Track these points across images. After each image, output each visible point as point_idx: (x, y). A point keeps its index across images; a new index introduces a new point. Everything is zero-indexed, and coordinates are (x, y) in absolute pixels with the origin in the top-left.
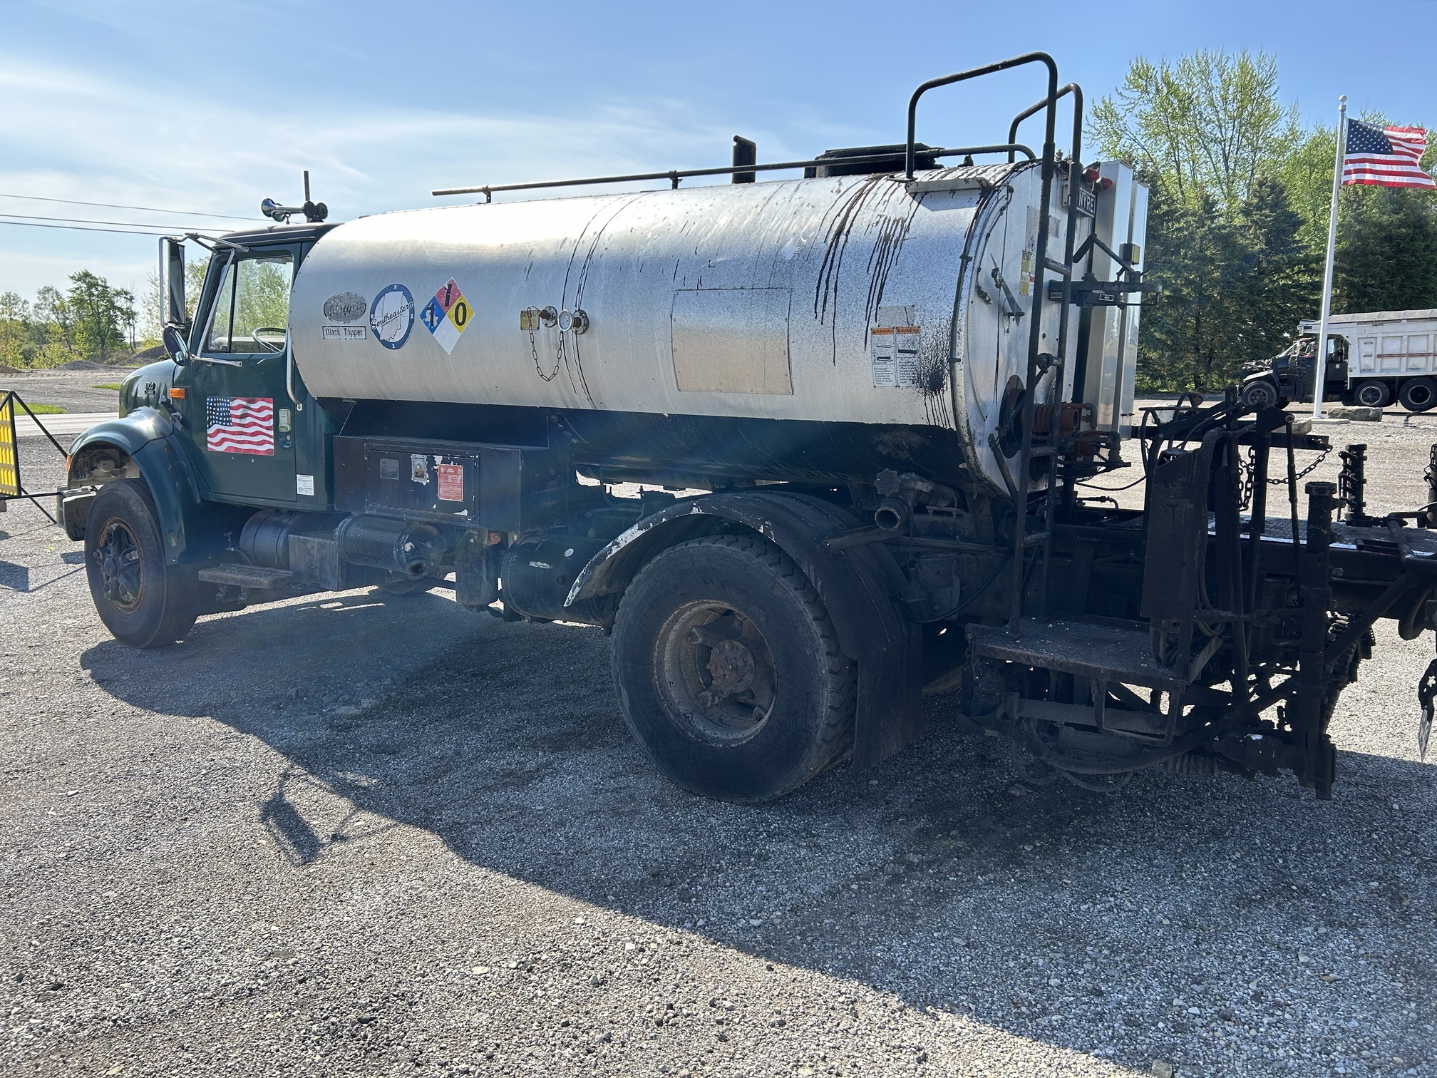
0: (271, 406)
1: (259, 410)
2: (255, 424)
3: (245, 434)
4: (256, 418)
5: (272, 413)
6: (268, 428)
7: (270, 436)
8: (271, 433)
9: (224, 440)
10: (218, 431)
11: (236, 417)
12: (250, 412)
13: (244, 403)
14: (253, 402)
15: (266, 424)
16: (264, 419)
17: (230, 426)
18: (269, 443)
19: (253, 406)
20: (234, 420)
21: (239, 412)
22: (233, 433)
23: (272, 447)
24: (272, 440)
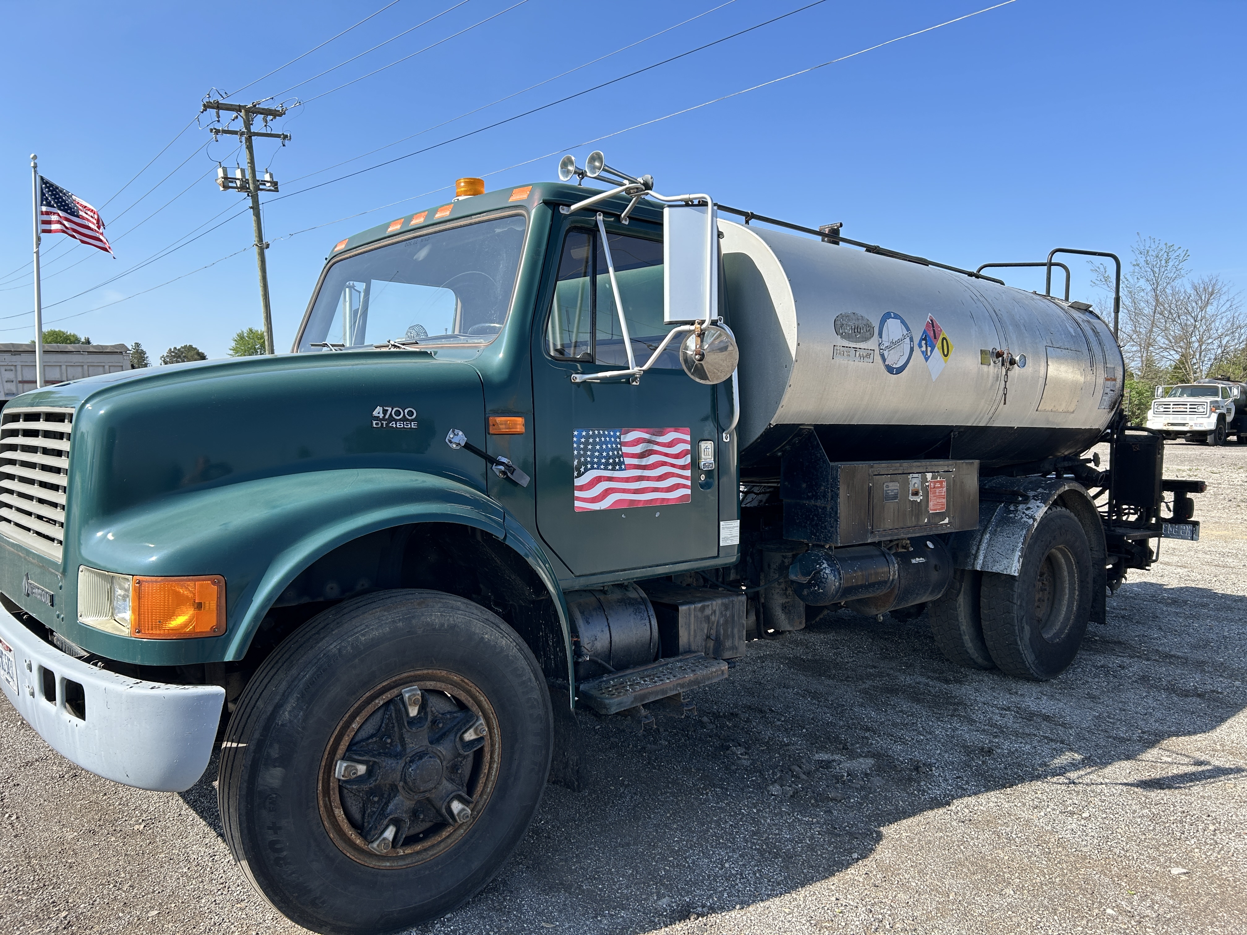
0: (688, 438)
1: (670, 445)
2: (664, 464)
3: (648, 479)
4: (666, 455)
5: (688, 447)
6: (683, 467)
7: (686, 478)
8: (688, 473)
9: (607, 492)
10: (598, 480)
11: (633, 456)
12: (656, 448)
13: (646, 436)
14: (662, 434)
15: (681, 462)
16: (677, 456)
17: (621, 469)
18: (685, 486)
19: (661, 439)
20: (628, 461)
21: (638, 449)
22: (627, 480)
23: (689, 492)
24: (689, 483)
